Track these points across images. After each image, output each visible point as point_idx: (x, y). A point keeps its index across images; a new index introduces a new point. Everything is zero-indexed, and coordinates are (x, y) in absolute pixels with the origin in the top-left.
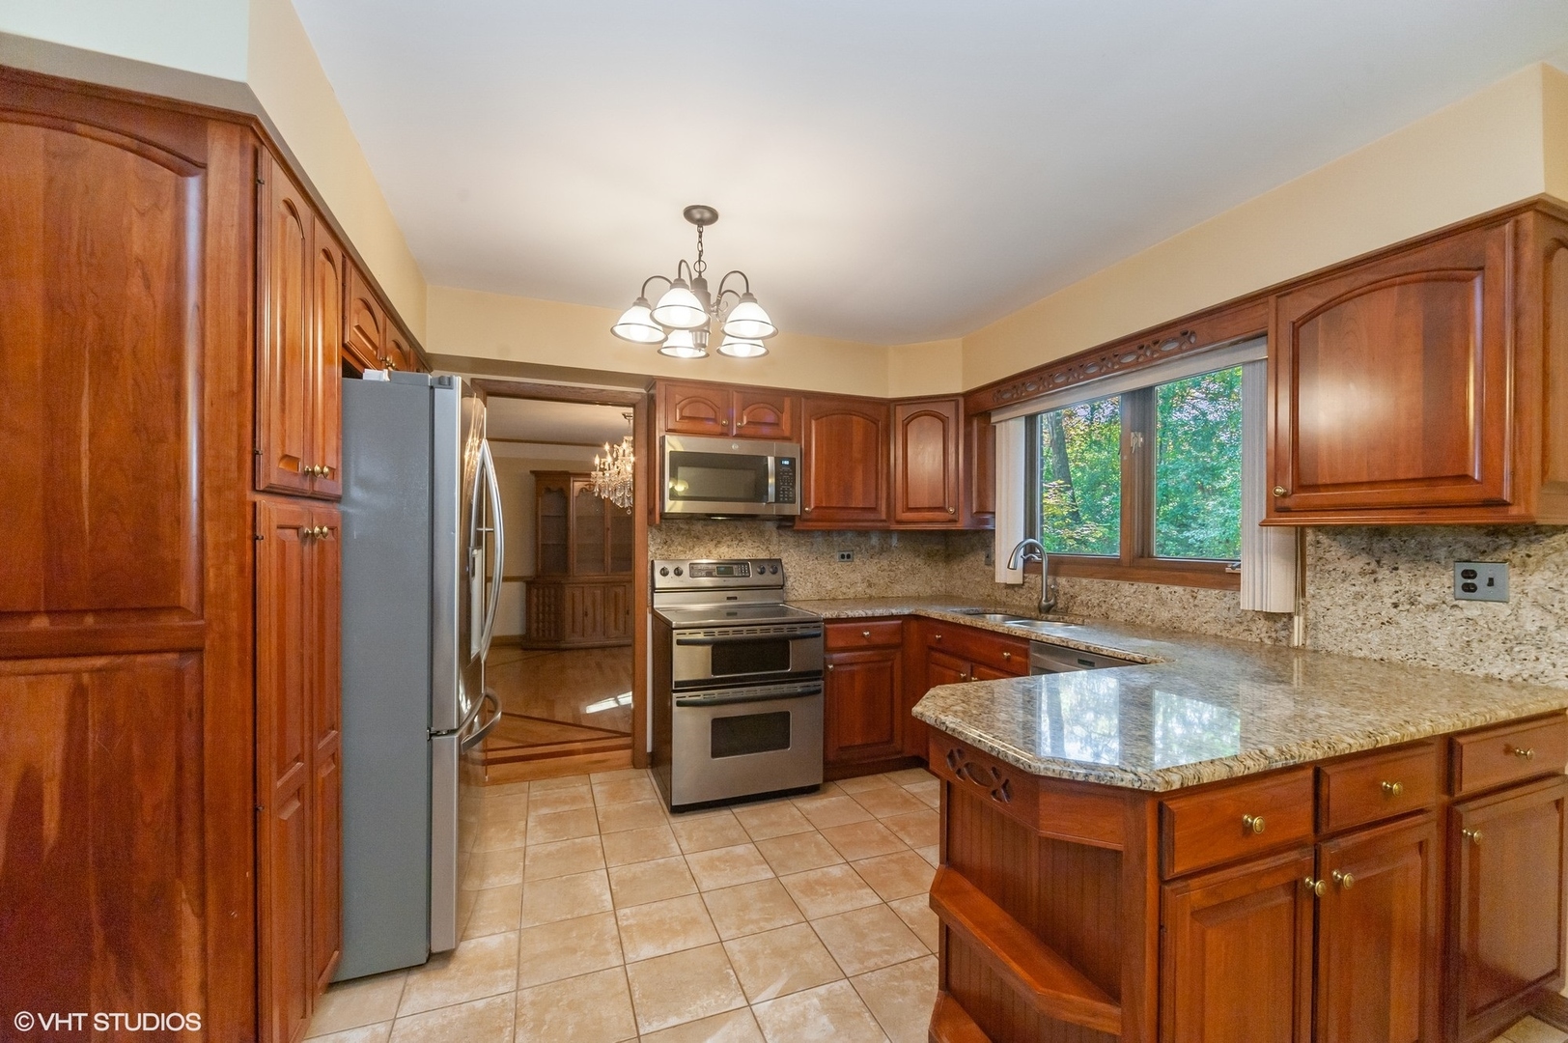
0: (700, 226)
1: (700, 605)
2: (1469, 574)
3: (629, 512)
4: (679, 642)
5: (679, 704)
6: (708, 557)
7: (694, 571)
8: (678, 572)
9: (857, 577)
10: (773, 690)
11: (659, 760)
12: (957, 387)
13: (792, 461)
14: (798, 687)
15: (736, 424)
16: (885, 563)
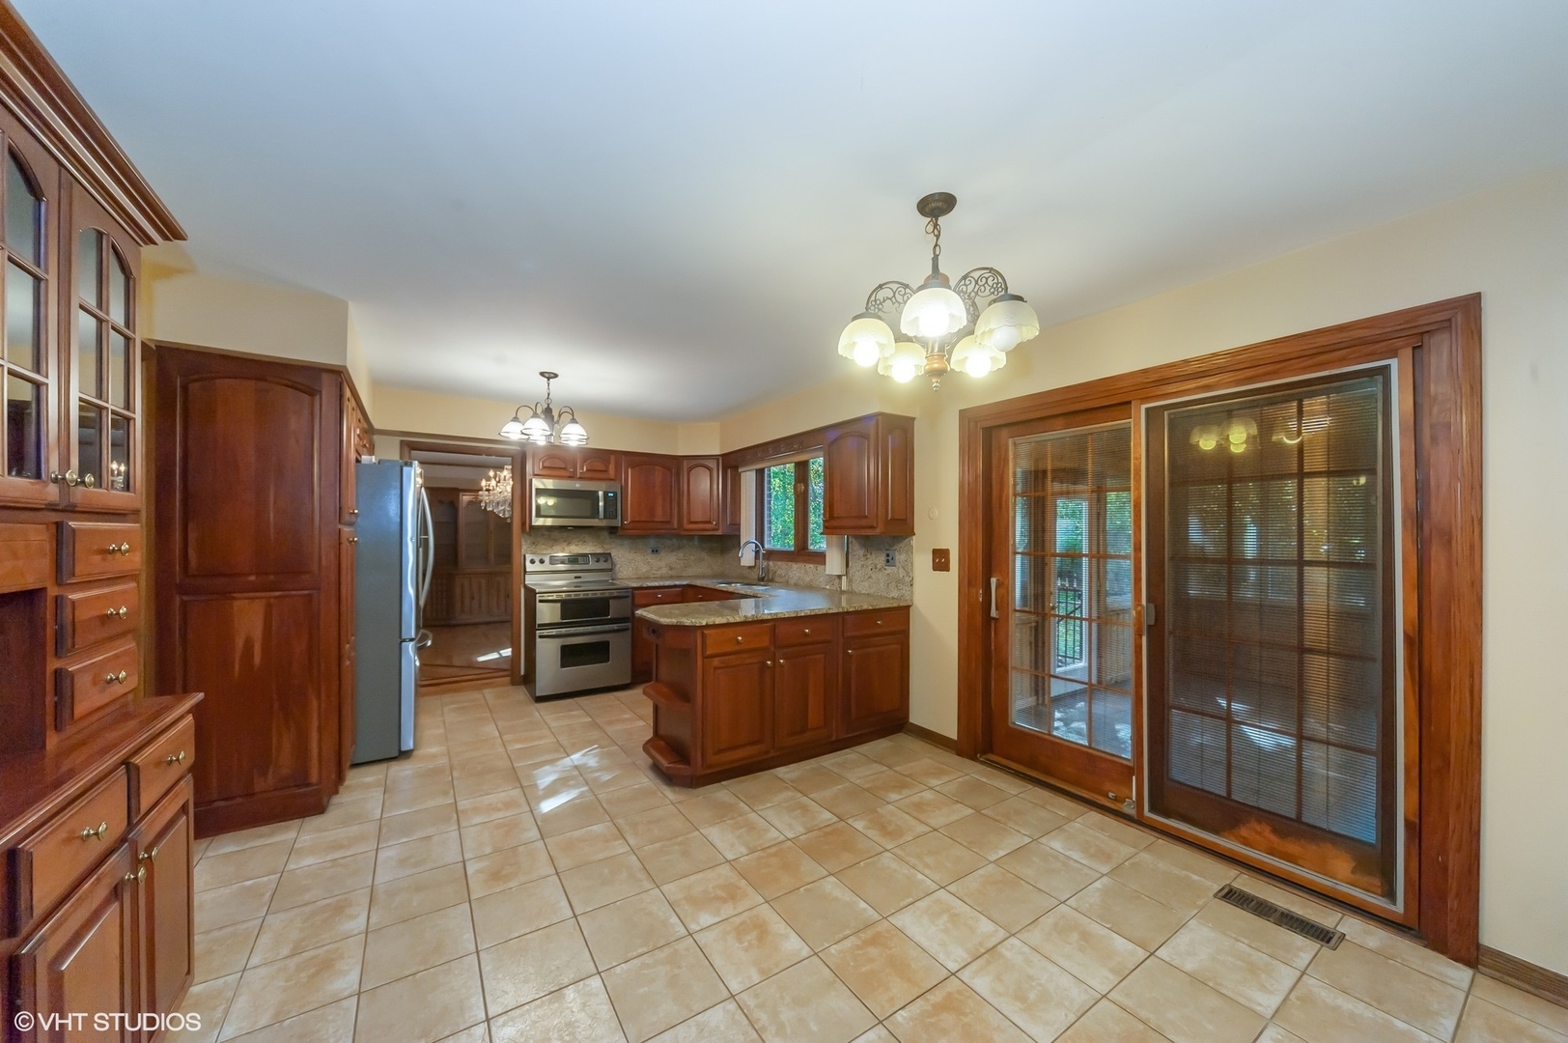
0: (549, 379)
1: (559, 583)
2: (888, 555)
3: (509, 521)
4: (541, 601)
5: (541, 637)
6: (562, 552)
7: (553, 561)
8: (542, 562)
9: (663, 564)
10: (598, 628)
11: (528, 679)
12: (717, 451)
13: (615, 494)
14: (615, 626)
15: (579, 471)
16: (681, 555)
